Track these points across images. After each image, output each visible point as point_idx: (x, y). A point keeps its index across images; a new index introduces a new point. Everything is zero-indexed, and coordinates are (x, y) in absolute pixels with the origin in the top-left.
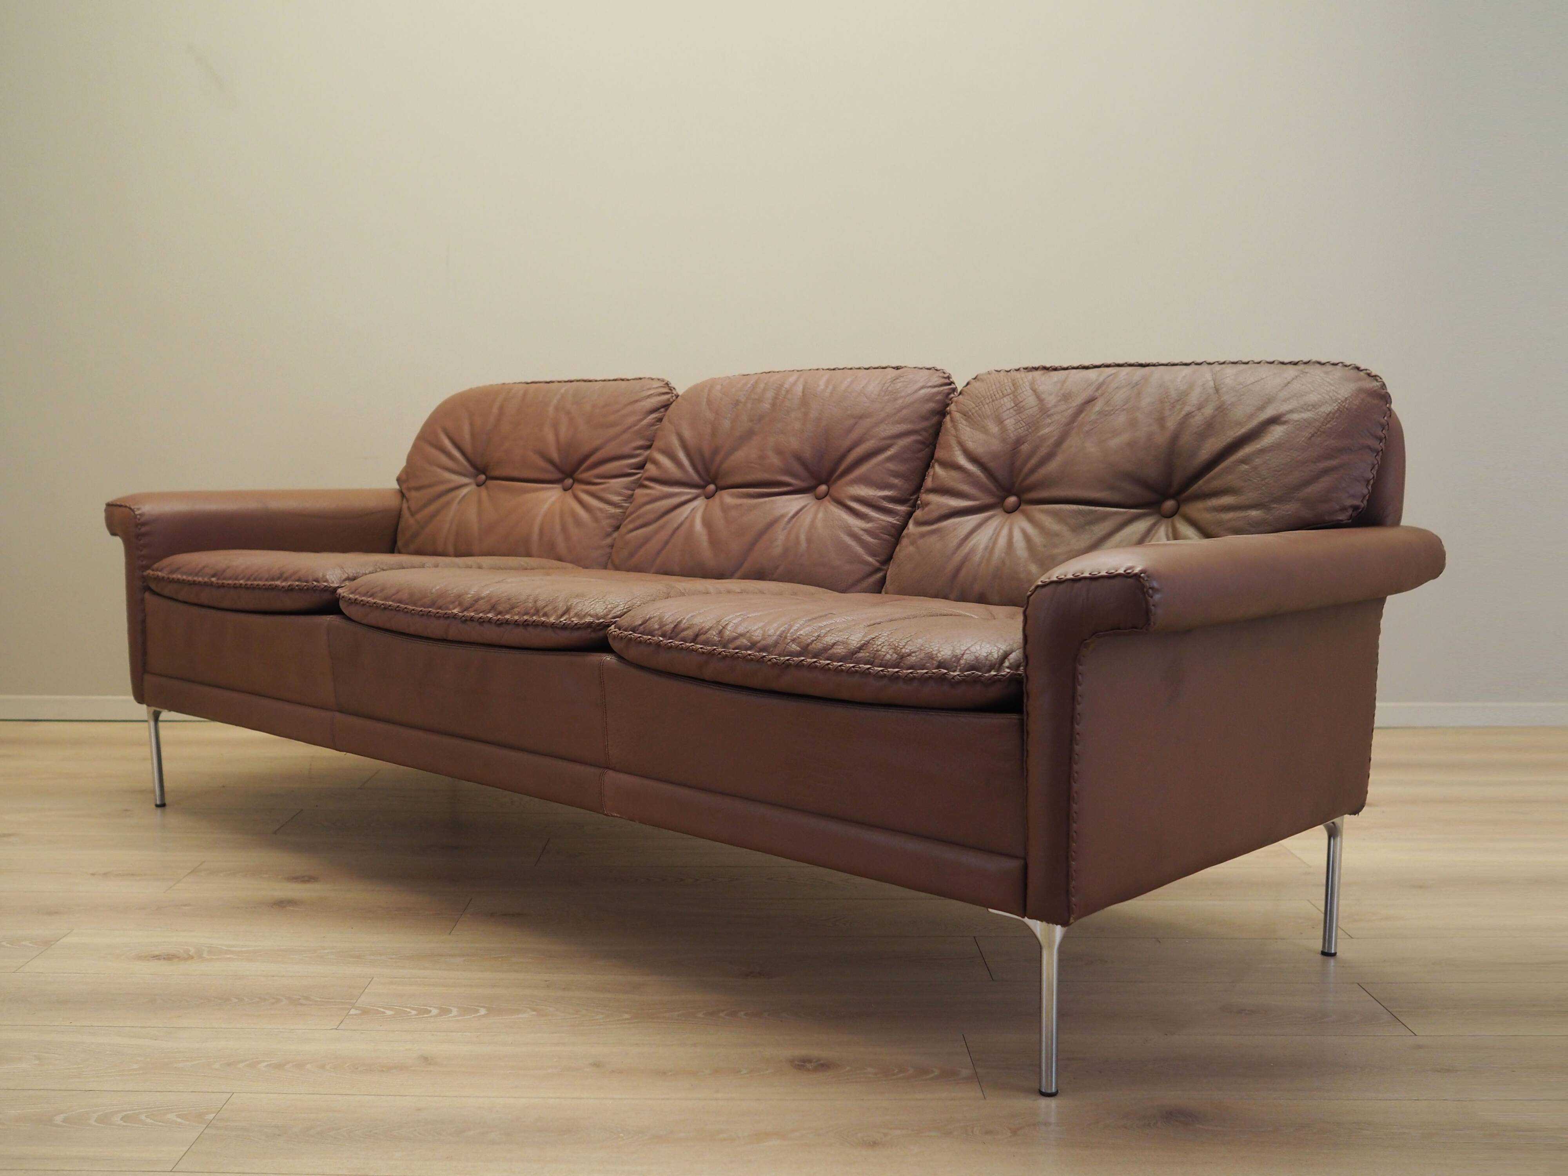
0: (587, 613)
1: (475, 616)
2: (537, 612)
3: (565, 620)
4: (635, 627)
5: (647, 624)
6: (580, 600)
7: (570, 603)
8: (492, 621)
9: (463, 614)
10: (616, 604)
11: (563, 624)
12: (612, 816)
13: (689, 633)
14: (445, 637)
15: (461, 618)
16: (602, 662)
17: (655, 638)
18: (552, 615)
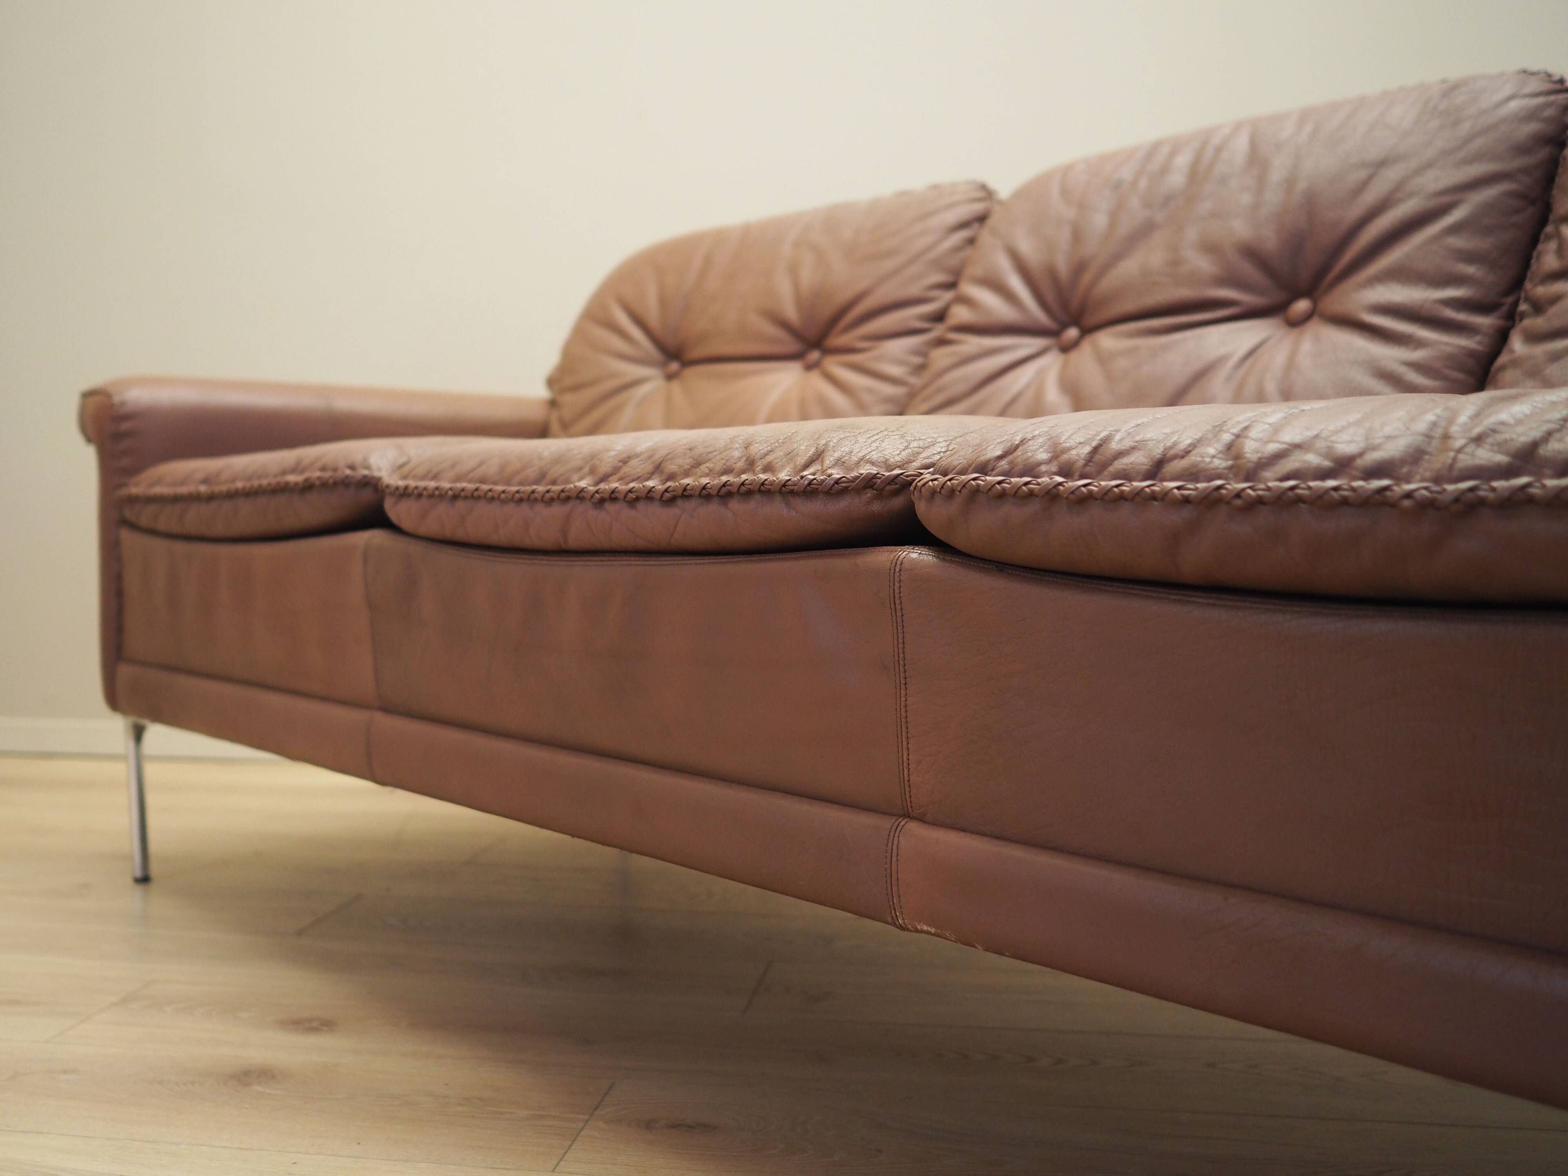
0: (864, 456)
1: (620, 488)
2: (751, 464)
3: (814, 474)
4: (988, 462)
5: (1019, 452)
6: (848, 434)
7: (823, 442)
8: (654, 495)
9: (597, 488)
10: (929, 440)
11: (806, 482)
12: (917, 931)
13: (1139, 460)
14: (564, 546)
15: (592, 496)
16: (899, 563)
17: (1043, 479)
18: (783, 467)
